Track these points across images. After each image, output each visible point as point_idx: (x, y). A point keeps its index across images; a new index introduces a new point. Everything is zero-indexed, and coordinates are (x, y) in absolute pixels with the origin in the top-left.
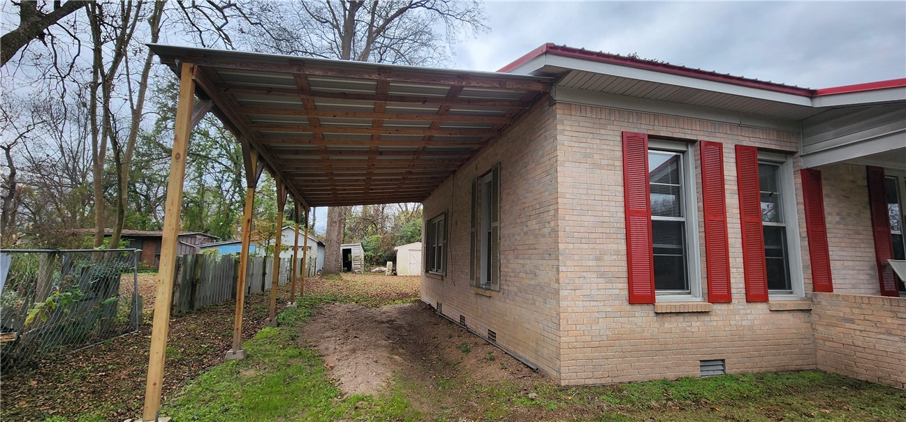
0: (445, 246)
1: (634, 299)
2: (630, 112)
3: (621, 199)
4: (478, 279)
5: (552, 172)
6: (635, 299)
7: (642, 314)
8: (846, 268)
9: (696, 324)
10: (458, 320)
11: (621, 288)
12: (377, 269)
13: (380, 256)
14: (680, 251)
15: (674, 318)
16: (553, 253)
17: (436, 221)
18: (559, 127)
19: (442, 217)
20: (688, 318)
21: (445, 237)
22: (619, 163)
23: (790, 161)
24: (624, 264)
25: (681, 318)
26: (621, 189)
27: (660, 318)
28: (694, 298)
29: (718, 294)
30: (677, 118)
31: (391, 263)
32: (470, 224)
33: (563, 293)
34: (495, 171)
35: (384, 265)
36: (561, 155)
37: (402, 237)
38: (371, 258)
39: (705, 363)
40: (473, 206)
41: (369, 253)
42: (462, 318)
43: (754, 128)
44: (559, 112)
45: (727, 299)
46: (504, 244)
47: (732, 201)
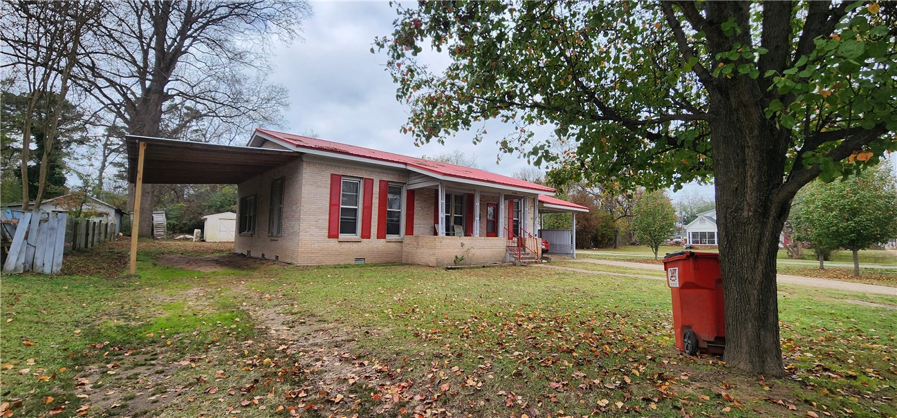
0: (255, 215)
1: (330, 236)
2: (335, 166)
3: (328, 199)
4: (272, 233)
5: (301, 188)
6: (332, 235)
7: (333, 242)
8: (420, 227)
9: (355, 245)
10: (260, 257)
11: (326, 232)
12: (182, 236)
13: (185, 224)
14: (355, 220)
15: (346, 243)
16: (299, 219)
17: (249, 199)
18: (304, 171)
19: (253, 197)
20: (352, 243)
21: (255, 210)
22: (329, 186)
23: (404, 186)
24: (327, 224)
25: (349, 243)
26: (329, 196)
27: (340, 243)
28: (357, 237)
29: (365, 234)
30: (355, 169)
31: (200, 230)
32: (269, 204)
33: (301, 233)
34: (283, 179)
35: (191, 232)
36: (304, 182)
37: (210, 207)
38: (174, 226)
39: (357, 259)
40: (271, 195)
41: (173, 222)
42: (263, 255)
43: (388, 174)
44: (305, 165)
45: (369, 237)
46: (284, 215)
47: (376, 201)
